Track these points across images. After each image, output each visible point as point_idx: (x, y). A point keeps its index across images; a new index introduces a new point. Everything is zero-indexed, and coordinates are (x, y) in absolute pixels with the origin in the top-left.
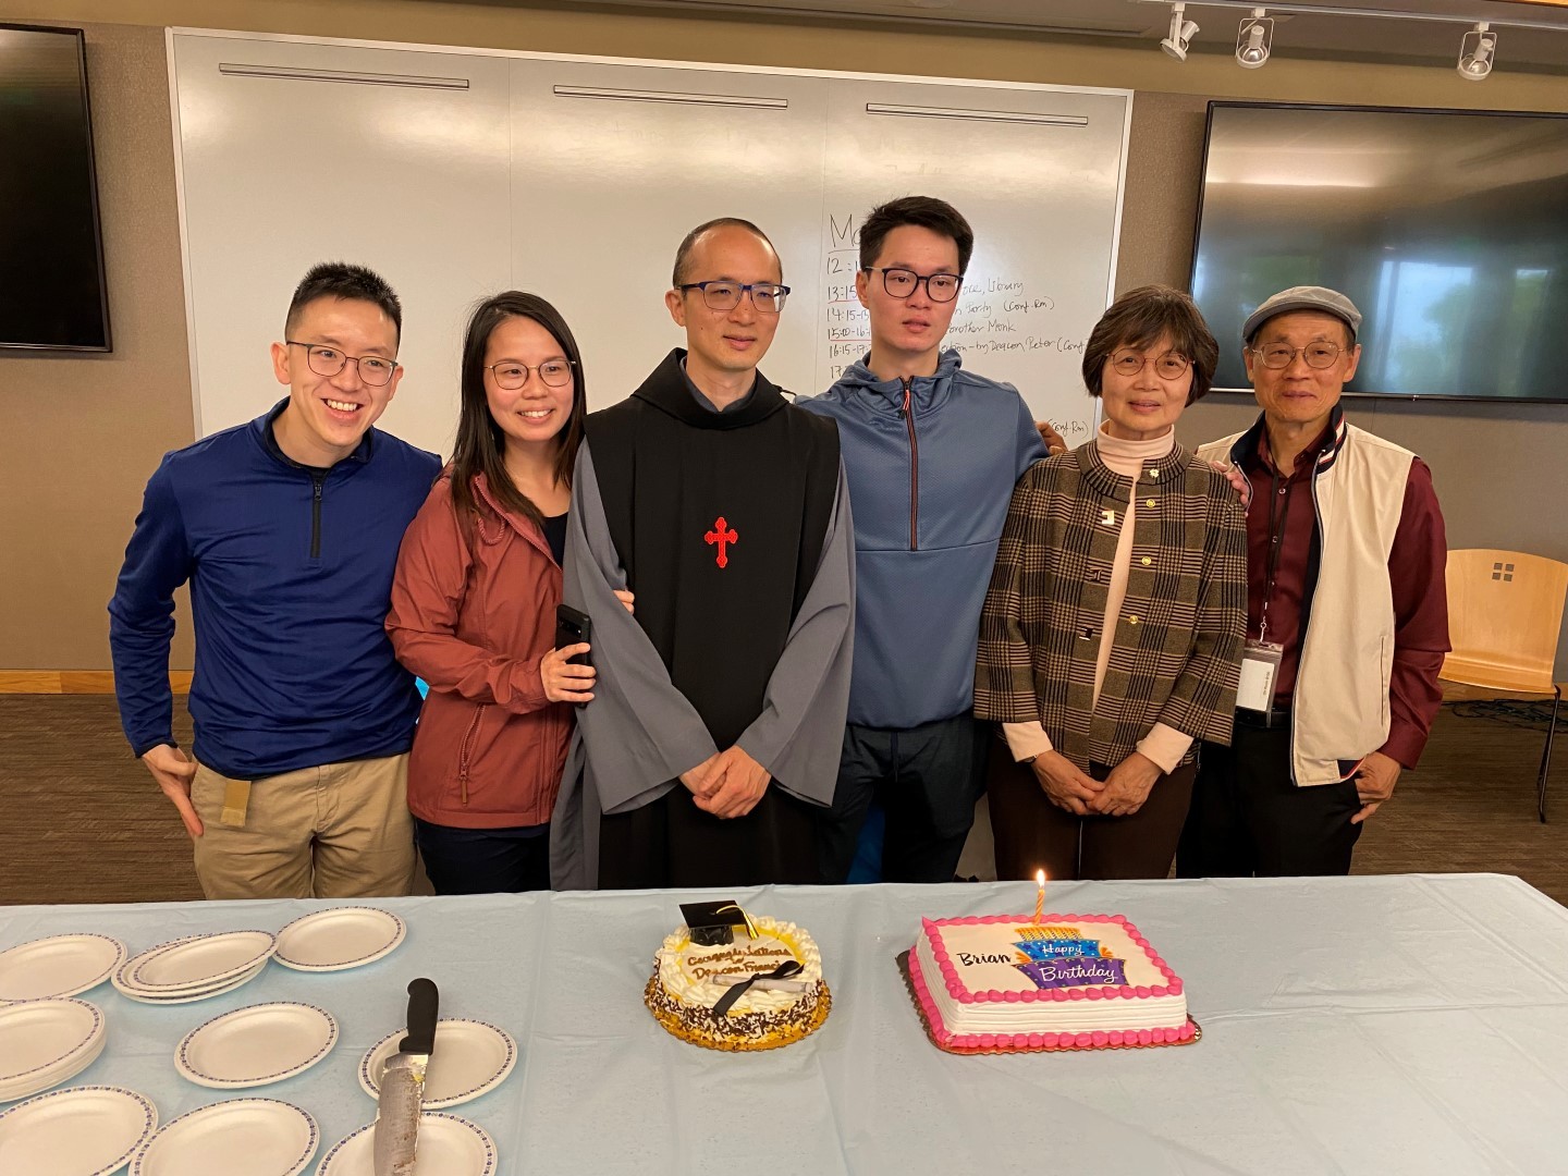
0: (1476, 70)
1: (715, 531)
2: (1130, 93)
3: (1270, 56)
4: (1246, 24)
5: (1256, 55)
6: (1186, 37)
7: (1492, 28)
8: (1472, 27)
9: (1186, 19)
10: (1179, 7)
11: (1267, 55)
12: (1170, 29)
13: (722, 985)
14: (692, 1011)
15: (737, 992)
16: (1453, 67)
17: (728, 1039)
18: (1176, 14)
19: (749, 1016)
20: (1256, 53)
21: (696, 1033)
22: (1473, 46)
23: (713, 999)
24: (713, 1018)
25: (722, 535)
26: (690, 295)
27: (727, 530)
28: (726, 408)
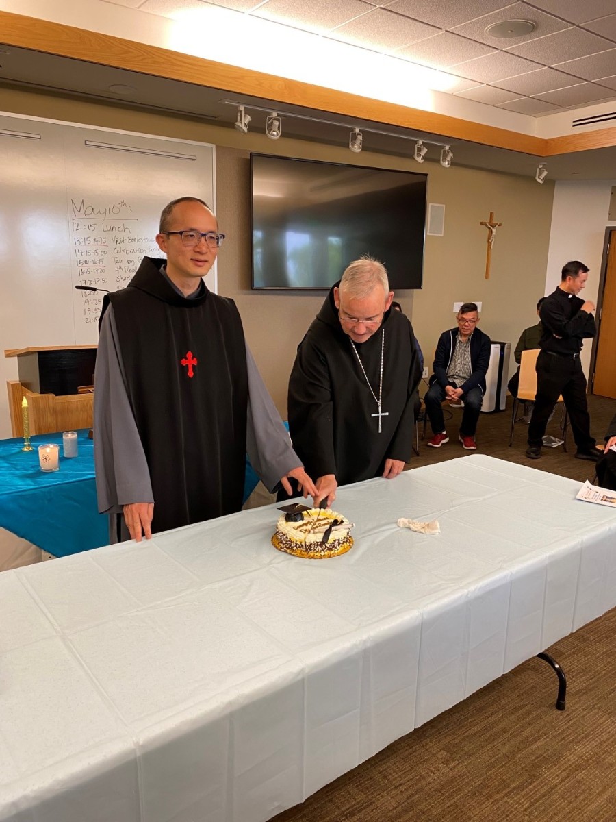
0: (356, 148)
1: (186, 359)
2: (214, 146)
3: (281, 136)
4: (269, 119)
5: (275, 134)
6: (246, 122)
7: (360, 131)
8: (353, 130)
9: (246, 114)
10: (242, 108)
11: (280, 134)
12: (239, 118)
13: (320, 532)
14: (310, 546)
15: (328, 533)
16: (348, 147)
17: (326, 553)
18: (241, 111)
19: (335, 541)
20: (275, 133)
21: (312, 554)
22: (354, 138)
23: (319, 537)
24: (321, 546)
25: (190, 361)
26: (172, 237)
27: (193, 358)
28: (189, 296)
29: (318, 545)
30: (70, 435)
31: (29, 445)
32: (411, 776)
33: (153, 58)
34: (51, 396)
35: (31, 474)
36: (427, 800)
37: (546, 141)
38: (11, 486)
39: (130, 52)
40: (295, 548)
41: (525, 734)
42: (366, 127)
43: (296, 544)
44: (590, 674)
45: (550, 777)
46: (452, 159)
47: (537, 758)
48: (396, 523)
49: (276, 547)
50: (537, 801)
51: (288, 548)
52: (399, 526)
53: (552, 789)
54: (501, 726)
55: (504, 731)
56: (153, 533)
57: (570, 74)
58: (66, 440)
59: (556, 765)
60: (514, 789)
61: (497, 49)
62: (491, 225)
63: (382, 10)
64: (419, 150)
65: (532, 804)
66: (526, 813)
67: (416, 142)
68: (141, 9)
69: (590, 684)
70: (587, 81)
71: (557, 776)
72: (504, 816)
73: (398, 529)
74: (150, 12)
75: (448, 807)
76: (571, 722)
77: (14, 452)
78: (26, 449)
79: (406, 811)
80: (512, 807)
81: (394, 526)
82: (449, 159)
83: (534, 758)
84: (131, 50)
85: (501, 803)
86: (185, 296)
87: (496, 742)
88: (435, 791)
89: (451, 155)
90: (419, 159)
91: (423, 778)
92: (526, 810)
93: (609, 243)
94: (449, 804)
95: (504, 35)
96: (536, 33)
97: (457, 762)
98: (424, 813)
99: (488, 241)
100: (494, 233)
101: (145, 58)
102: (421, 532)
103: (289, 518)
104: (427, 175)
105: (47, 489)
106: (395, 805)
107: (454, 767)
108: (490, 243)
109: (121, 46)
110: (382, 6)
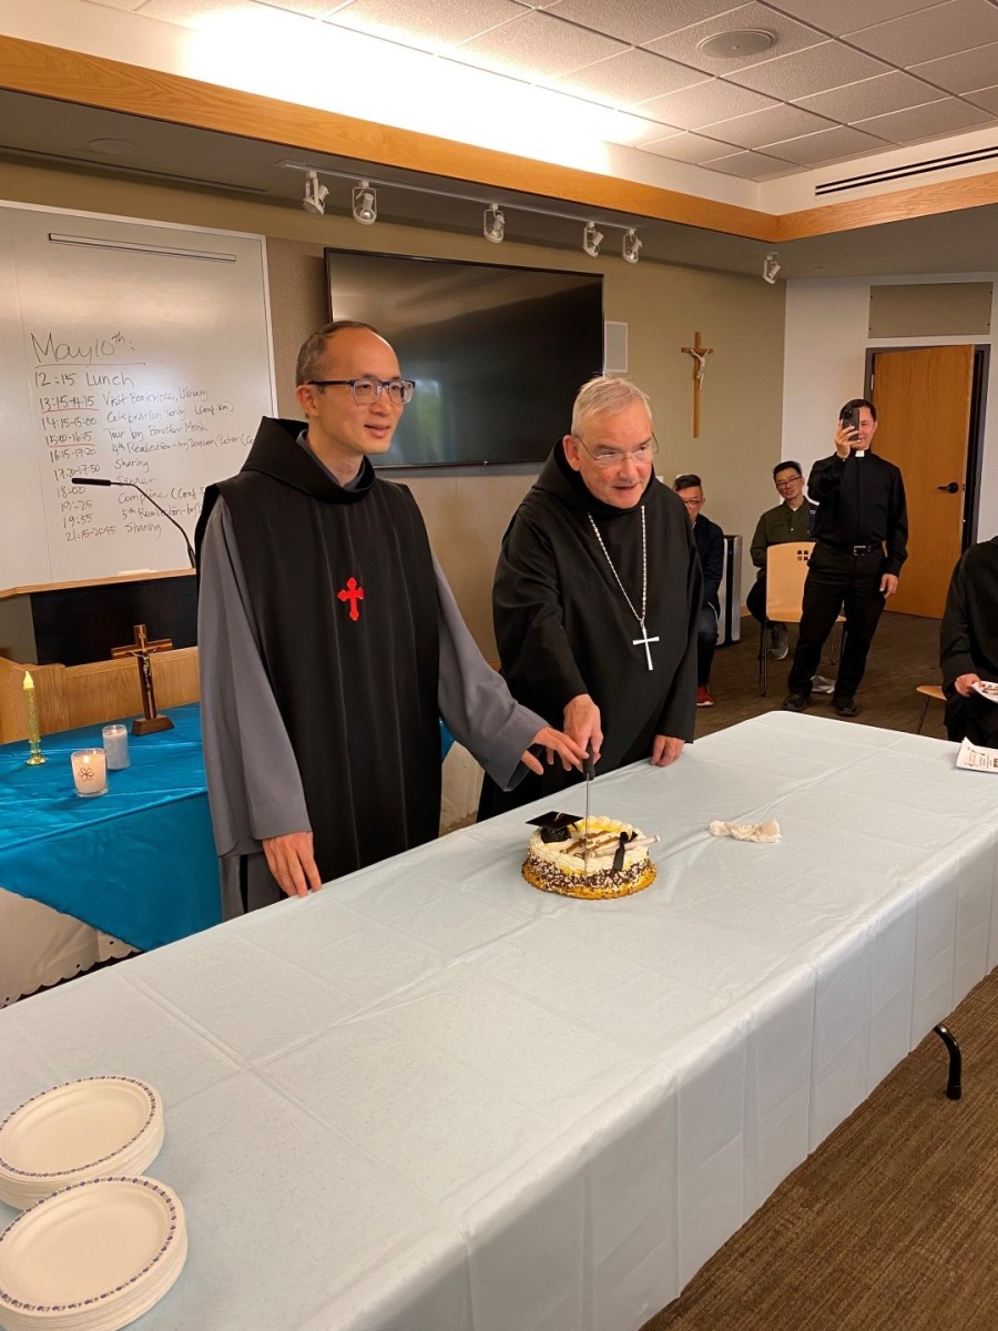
0: (495, 236)
1: (347, 589)
2: (263, 238)
3: (377, 220)
4: (358, 191)
5: (368, 216)
6: (322, 197)
7: (500, 208)
8: (487, 206)
9: (320, 184)
10: (313, 174)
11: (375, 217)
12: (308, 191)
13: (605, 855)
14: (593, 878)
15: (620, 854)
16: (482, 236)
17: (621, 888)
18: (312, 180)
19: (632, 867)
20: (367, 214)
21: (600, 891)
22: (491, 220)
23: (608, 863)
24: (611, 876)
25: (353, 593)
26: (329, 390)
27: (357, 588)
28: (348, 485)
29: (606, 875)
30: (114, 731)
31: (38, 754)
32: (760, 1233)
33: (170, 93)
34: (59, 667)
35: (64, 802)
36: (794, 1268)
37: (778, 218)
38: (40, 826)
39: (131, 83)
40: (571, 885)
41: (913, 1142)
42: (510, 202)
43: (573, 877)
44: (982, 1038)
45: (969, 1206)
46: (639, 250)
47: (941, 1178)
48: (708, 829)
49: (538, 887)
50: (960, 1245)
51: (559, 886)
52: (713, 835)
53: (977, 1223)
54: (874, 1135)
55: (880, 1142)
56: (324, 881)
57: (819, 115)
58: (109, 741)
59: (972, 1186)
60: (921, 1231)
61: (712, 75)
62: (697, 353)
63: (540, 15)
64: (591, 236)
65: (954, 1251)
66: (950, 1266)
67: (584, 224)
68: (139, 12)
69: (986, 1054)
70: (840, 123)
71: (979, 1202)
72: (918, 1275)
73: (714, 838)
74: (155, 17)
75: (830, 1274)
76: (975, 1117)
77: (14, 767)
78: (33, 762)
79: (768, 1289)
80: (926, 1260)
81: (706, 835)
82: (636, 249)
83: (936, 1179)
84: (134, 81)
85: (908, 1255)
86: (342, 485)
87: (873, 1162)
88: (803, 1251)
89: (639, 243)
90: (592, 252)
91: (778, 1233)
92: (948, 1262)
93: (873, 372)
94: (830, 1269)
95: (727, 53)
96: (774, 49)
97: (823, 1202)
98: (796, 1290)
99: (695, 378)
100: (703, 365)
101: (156, 94)
102: (751, 841)
103: (546, 838)
104: (602, 276)
105: (103, 825)
106: (749, 1283)
107: (822, 1209)
108: (697, 381)
109: (116, 74)
110: (540, 8)
